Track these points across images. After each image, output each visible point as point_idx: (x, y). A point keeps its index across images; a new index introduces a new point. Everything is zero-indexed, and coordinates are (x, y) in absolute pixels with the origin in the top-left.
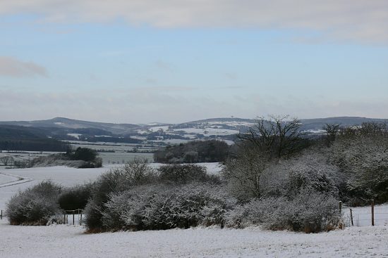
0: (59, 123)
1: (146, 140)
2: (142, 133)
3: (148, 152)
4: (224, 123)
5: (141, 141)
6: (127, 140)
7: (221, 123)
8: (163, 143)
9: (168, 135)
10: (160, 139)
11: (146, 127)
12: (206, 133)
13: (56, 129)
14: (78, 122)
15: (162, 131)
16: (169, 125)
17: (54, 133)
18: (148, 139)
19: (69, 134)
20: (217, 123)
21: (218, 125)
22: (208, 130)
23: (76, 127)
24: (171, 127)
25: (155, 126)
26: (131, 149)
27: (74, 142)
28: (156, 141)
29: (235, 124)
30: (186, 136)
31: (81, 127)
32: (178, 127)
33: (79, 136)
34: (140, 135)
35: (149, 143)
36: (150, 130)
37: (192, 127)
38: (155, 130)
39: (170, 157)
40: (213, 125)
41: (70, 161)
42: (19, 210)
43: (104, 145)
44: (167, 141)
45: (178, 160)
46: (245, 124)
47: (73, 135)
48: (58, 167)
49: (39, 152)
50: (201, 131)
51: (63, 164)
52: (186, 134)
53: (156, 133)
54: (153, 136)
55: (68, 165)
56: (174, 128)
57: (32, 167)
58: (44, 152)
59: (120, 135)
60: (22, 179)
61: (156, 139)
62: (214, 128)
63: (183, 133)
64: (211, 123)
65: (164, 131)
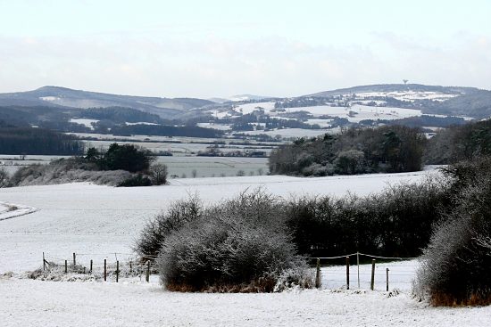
0: (51, 99)
1: (230, 131)
2: (221, 116)
3: (239, 155)
4: (389, 94)
5: (221, 133)
6: (191, 130)
7: (382, 94)
8: (267, 136)
9: (275, 121)
10: (259, 128)
11: (229, 106)
12: (352, 114)
13: (46, 109)
14: (88, 95)
15: (261, 111)
16: (277, 99)
17: (43, 118)
18: (235, 128)
19: (73, 121)
20: (375, 94)
21: (377, 98)
22: (355, 108)
23: (86, 105)
24: (281, 104)
25: (246, 102)
26: (204, 149)
27: (86, 135)
28: (250, 133)
29: (411, 96)
30: (311, 122)
31: (97, 106)
32: (294, 103)
33: (93, 124)
34: (217, 121)
35: (237, 137)
36: (237, 110)
37: (323, 104)
38: (248, 109)
39: (306, 163)
40: (366, 99)
41: (99, 173)
42: (202, 257)
43: (147, 141)
44: (273, 133)
45: (323, 168)
46: (433, 96)
47: (80, 121)
48: (75, 185)
49: (18, 157)
50: (341, 112)
51: (84, 179)
52: (312, 117)
53: (251, 117)
54: (243, 123)
55: (95, 180)
56: (285, 106)
57: (17, 185)
58: (29, 157)
59: (175, 122)
60: (15, 208)
61: (251, 128)
62: (369, 105)
63: (305, 115)
64: (362, 95)
65: (267, 112)
